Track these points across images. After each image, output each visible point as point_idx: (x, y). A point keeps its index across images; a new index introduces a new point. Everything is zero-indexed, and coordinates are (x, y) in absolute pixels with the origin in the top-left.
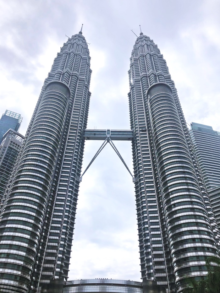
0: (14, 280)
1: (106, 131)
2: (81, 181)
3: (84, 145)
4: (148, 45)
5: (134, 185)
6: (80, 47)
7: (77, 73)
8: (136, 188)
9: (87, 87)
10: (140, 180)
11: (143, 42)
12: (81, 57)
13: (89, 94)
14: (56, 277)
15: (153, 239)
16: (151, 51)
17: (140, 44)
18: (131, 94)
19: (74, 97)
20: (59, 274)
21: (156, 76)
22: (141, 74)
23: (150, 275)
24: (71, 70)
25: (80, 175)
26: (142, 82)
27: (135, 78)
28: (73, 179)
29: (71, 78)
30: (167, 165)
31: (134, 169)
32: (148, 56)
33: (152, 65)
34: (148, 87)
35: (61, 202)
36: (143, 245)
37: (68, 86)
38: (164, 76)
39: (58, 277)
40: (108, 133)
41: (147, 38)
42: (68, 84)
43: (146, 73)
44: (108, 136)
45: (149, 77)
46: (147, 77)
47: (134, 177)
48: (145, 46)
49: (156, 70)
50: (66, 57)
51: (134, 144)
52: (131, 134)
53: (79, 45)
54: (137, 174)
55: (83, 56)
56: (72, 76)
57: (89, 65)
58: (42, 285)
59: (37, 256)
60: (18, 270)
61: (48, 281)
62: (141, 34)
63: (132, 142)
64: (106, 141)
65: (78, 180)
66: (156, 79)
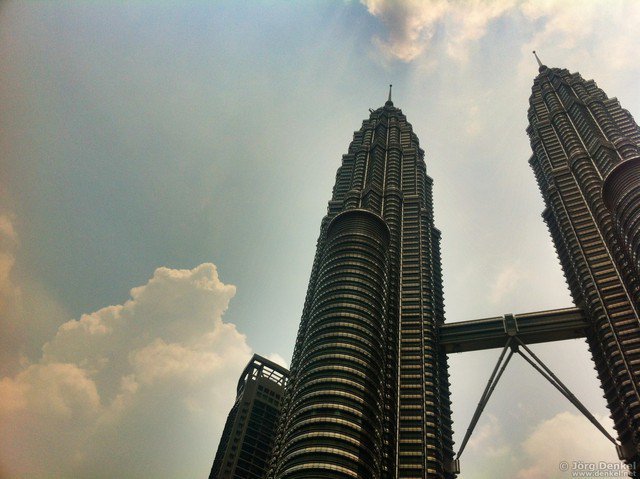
1: (501, 322)
2: (459, 473)
3: (445, 367)
6: (395, 131)
7: (397, 189)
9: (427, 218)
11: (553, 84)
12: (401, 152)
13: (436, 235)
16: (580, 96)
17: (545, 88)
18: (552, 214)
19: (399, 245)
21: (615, 151)
22: (569, 155)
24: (382, 185)
26: (577, 176)
27: (553, 170)
29: (385, 203)
31: (614, 416)
32: (577, 110)
37: (381, 217)
40: (511, 326)
41: (561, 73)
42: (379, 212)
43: (583, 149)
44: (512, 333)
45: (594, 156)
46: (588, 159)
47: (619, 443)
48: (563, 90)
49: (609, 137)
50: (365, 160)
51: (598, 343)
52: (578, 317)
54: (629, 433)
55: (405, 150)
56: (386, 197)
57: (422, 167)
62: (543, 68)
63: (589, 341)
64: (509, 350)
65: (450, 468)
66: (615, 159)
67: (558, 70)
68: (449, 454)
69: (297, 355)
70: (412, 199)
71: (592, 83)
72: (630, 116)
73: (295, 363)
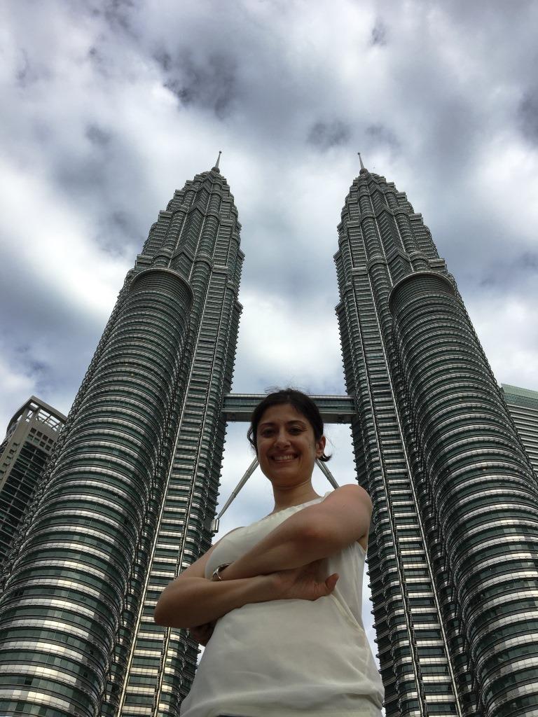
2: (218, 532)
3: (223, 434)
4: (382, 194)
6: (216, 198)
7: (208, 256)
9: (232, 291)
10: (381, 529)
11: (369, 189)
12: (219, 222)
13: (238, 308)
16: (390, 206)
17: (361, 191)
18: (344, 309)
21: (409, 262)
22: (369, 257)
24: (194, 250)
26: (372, 279)
27: (353, 269)
28: (198, 524)
29: (194, 268)
32: (384, 218)
34: (390, 288)
37: (188, 281)
38: (427, 261)
41: (379, 180)
43: (382, 254)
45: (390, 264)
46: (385, 265)
48: (377, 196)
49: (407, 249)
50: (183, 220)
51: (360, 431)
52: (349, 405)
53: (212, 194)
55: (223, 219)
56: (196, 262)
57: (237, 241)
62: (364, 171)
63: (352, 427)
65: (210, 527)
66: (408, 270)
67: (377, 177)
68: (211, 514)
69: (78, 403)
70: (222, 270)
71: (403, 196)
72: (429, 233)
73: (75, 411)
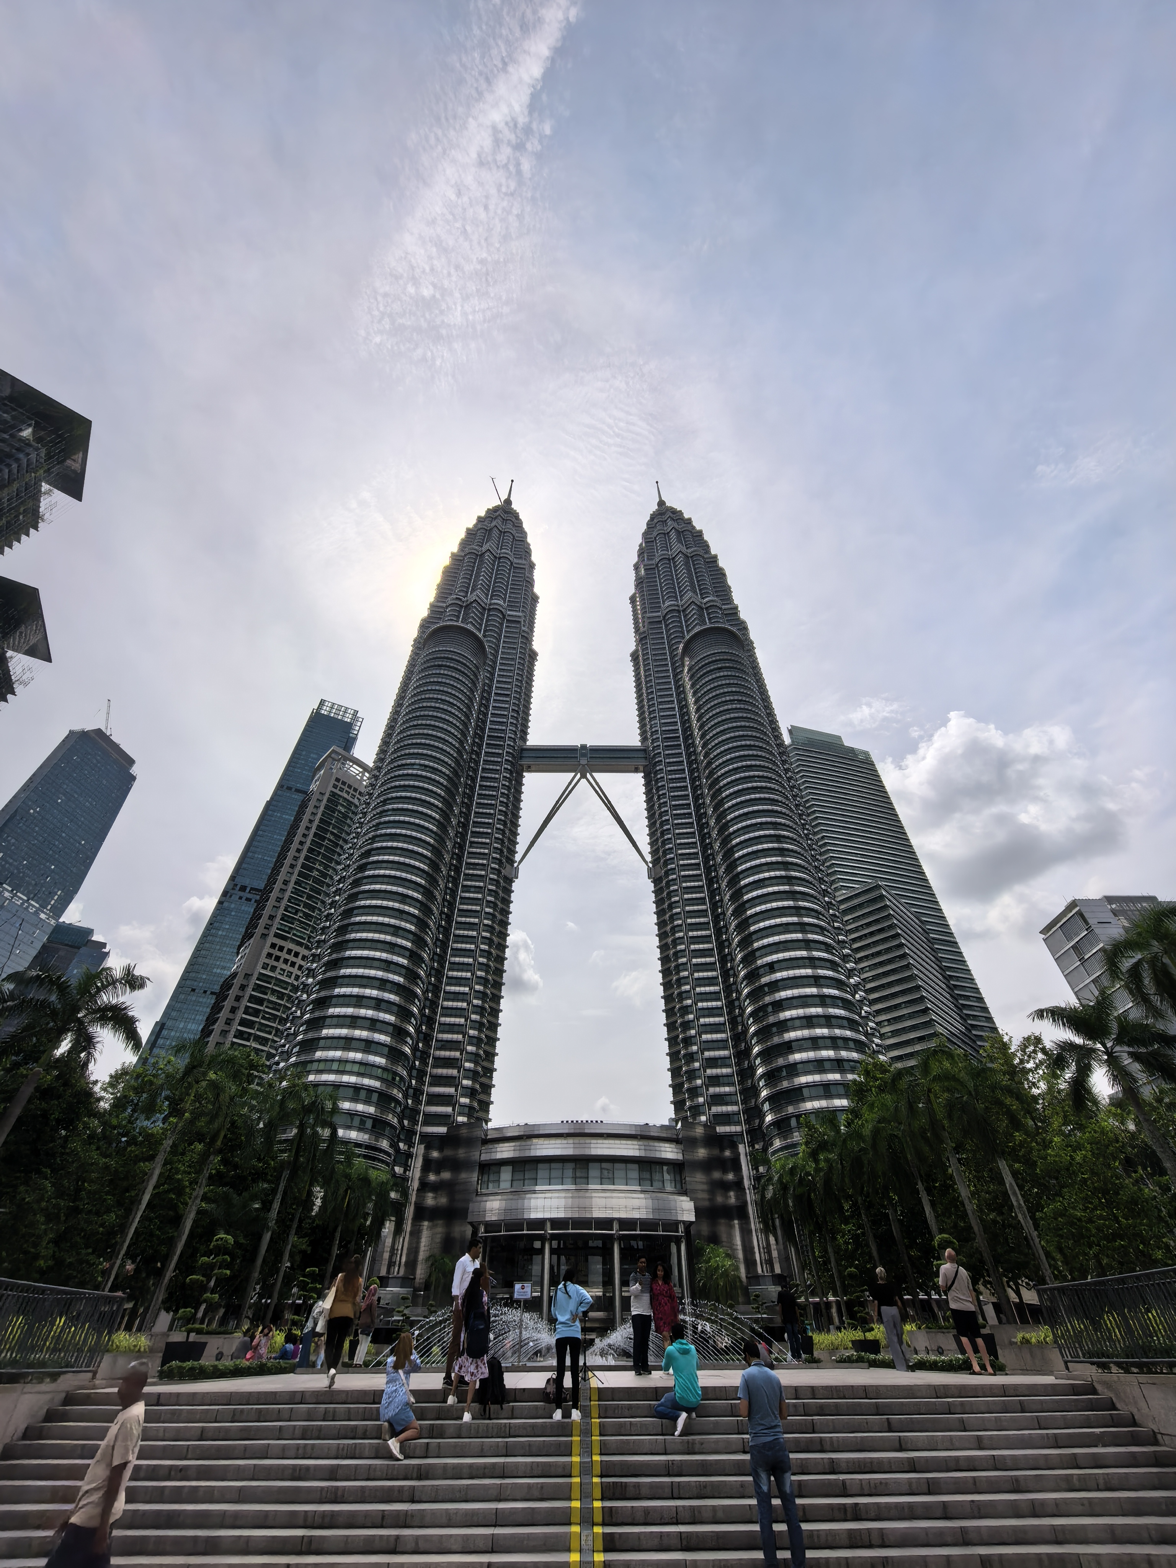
0: (360, 1129)
1: (576, 750)
2: (517, 878)
3: (520, 784)
4: (678, 533)
5: (651, 886)
6: (508, 536)
7: (501, 602)
8: (658, 892)
9: (527, 638)
10: (667, 874)
11: (667, 525)
12: (512, 563)
13: (533, 656)
14: (461, 1119)
15: (705, 1037)
16: (686, 545)
17: (658, 528)
18: (638, 657)
19: (495, 662)
20: (470, 1111)
21: (703, 609)
22: (664, 602)
23: (696, 1110)
24: (487, 595)
25: (514, 862)
26: (666, 626)
27: (648, 615)
28: (499, 872)
29: (488, 616)
30: (737, 834)
31: (652, 844)
32: (680, 559)
33: (692, 583)
34: (683, 638)
35: (468, 930)
36: (678, 1036)
37: (480, 636)
38: (721, 609)
39: (465, 1119)
40: (583, 755)
41: (676, 515)
42: (480, 631)
43: (677, 600)
44: (584, 761)
45: (684, 611)
46: (679, 612)
47: (651, 865)
48: (673, 535)
49: (701, 594)
50: (475, 563)
51: (651, 781)
52: (642, 755)
53: (505, 532)
54: (659, 858)
55: (516, 561)
56: (489, 610)
57: (530, 583)
58: (429, 1141)
59: (413, 1067)
60: (367, 1102)
61: (443, 1130)
62: (661, 503)
63: (644, 777)
64: (579, 776)
65: (510, 874)
66: (703, 622)
67: (675, 511)
68: (511, 861)
69: (380, 755)
70: (516, 616)
71: (700, 534)
72: (724, 576)
73: (378, 762)
